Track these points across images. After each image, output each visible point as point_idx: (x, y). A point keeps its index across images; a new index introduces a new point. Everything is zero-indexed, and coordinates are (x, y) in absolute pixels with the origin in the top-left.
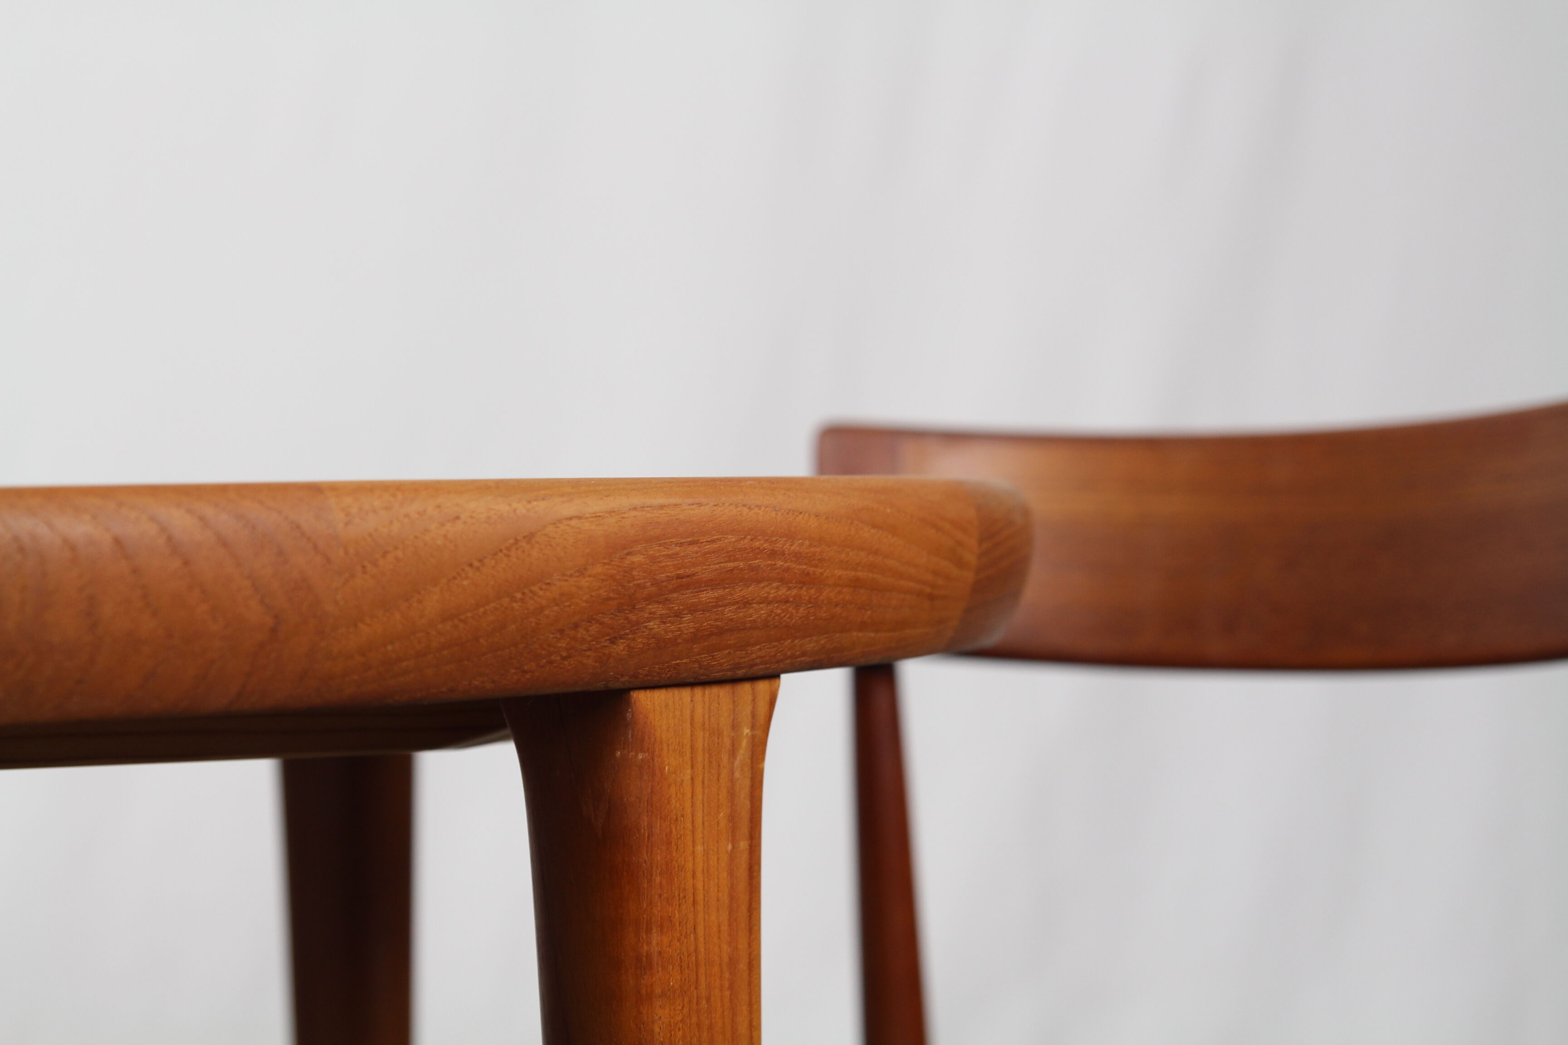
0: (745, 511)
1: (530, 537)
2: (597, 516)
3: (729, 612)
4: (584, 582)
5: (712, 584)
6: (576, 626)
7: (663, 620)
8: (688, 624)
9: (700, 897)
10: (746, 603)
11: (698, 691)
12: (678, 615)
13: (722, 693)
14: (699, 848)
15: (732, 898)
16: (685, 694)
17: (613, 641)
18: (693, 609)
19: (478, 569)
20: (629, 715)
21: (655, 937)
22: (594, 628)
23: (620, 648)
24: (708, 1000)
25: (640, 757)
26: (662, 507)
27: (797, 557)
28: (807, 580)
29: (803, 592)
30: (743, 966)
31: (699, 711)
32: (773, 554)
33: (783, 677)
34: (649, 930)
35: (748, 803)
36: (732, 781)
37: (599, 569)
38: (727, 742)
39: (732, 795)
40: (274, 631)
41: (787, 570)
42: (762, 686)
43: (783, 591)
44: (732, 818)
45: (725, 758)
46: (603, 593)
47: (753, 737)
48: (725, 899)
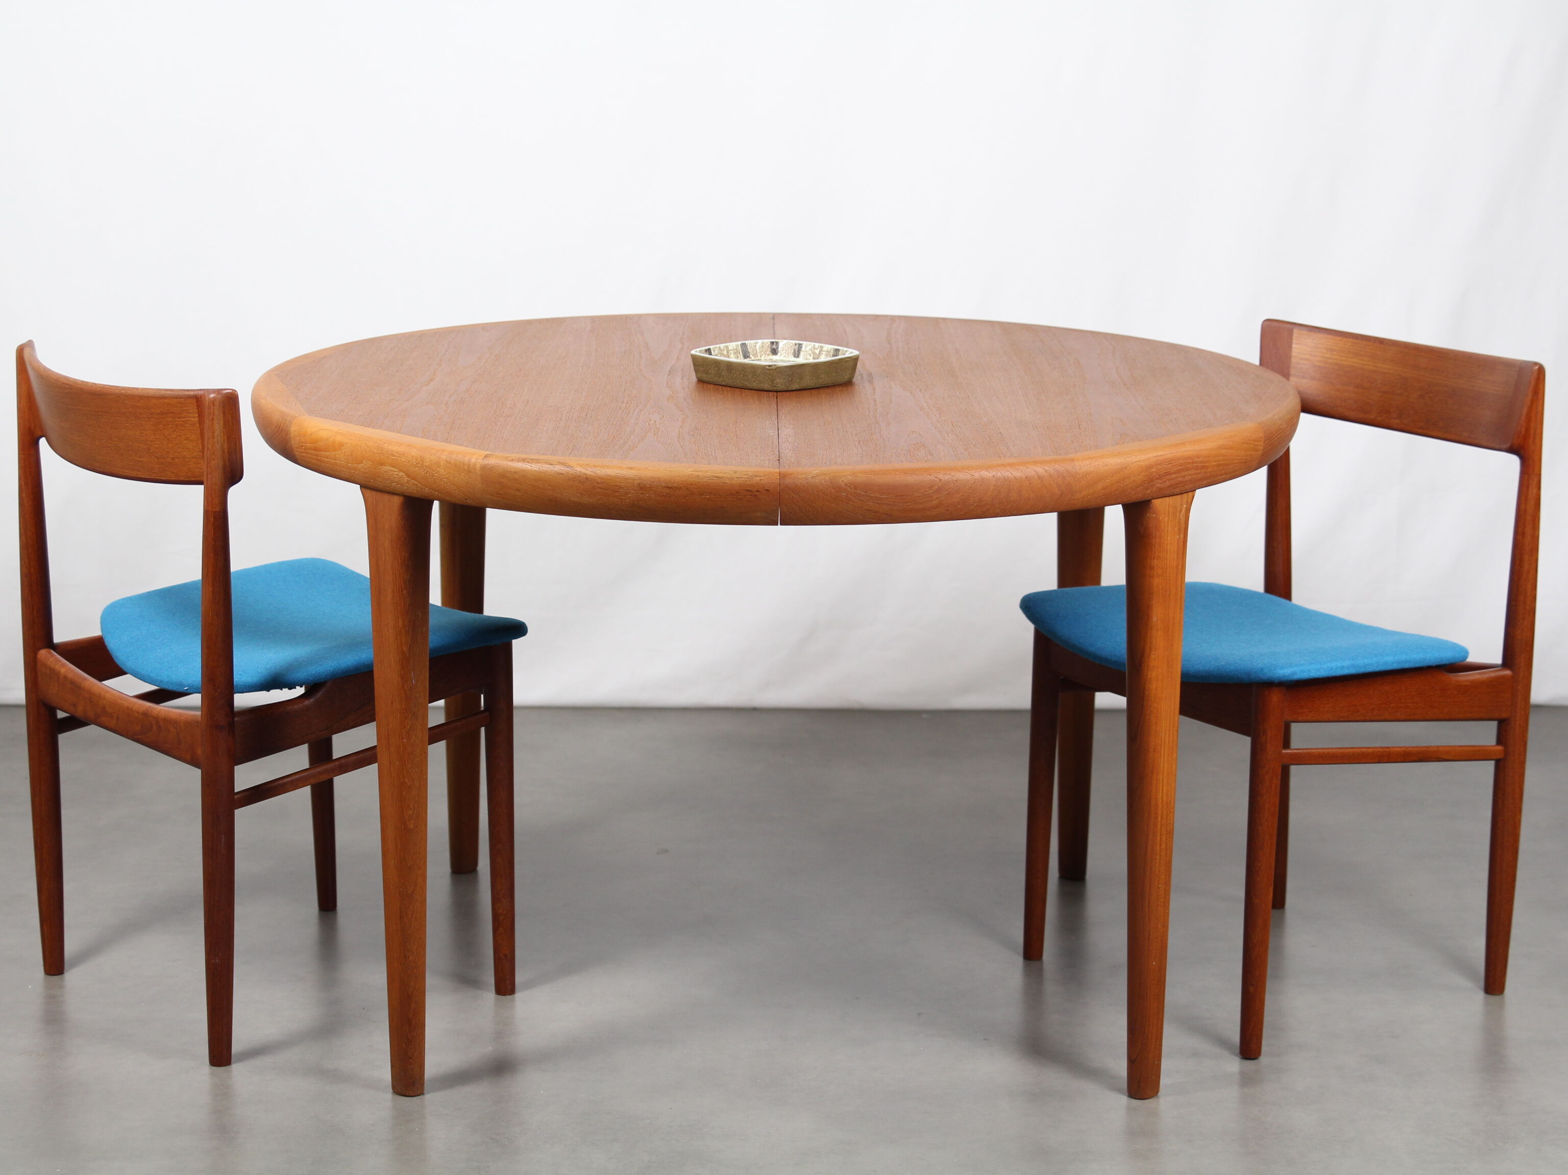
0: (1185, 453)
1: (1125, 468)
2: (1144, 460)
3: (1180, 479)
4: (1139, 477)
5: (1174, 473)
6: (1137, 488)
7: (1160, 483)
8: (1168, 483)
9: (1168, 550)
10: (1184, 476)
11: (1171, 498)
12: (1165, 481)
13: (1178, 497)
14: (1169, 538)
15: (1178, 550)
16: (1167, 499)
17: (1147, 490)
18: (1169, 480)
19: (1112, 477)
20: (1151, 506)
21: (1155, 561)
22: (1142, 487)
23: (1149, 491)
24: (1169, 577)
25: (1154, 516)
26: (1161, 455)
27: (1200, 462)
28: (1203, 467)
29: (1202, 471)
30: (1180, 567)
31: (1171, 503)
32: (1193, 463)
33: (1197, 491)
34: (1154, 559)
35: (1184, 525)
36: (1180, 519)
37: (1143, 473)
38: (1179, 510)
39: (1179, 523)
40: (1061, 495)
41: (1197, 466)
42: (1190, 494)
43: (1196, 471)
44: (1179, 530)
45: (1178, 514)
46: (1144, 479)
47: (1187, 507)
48: (1176, 550)
